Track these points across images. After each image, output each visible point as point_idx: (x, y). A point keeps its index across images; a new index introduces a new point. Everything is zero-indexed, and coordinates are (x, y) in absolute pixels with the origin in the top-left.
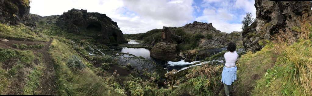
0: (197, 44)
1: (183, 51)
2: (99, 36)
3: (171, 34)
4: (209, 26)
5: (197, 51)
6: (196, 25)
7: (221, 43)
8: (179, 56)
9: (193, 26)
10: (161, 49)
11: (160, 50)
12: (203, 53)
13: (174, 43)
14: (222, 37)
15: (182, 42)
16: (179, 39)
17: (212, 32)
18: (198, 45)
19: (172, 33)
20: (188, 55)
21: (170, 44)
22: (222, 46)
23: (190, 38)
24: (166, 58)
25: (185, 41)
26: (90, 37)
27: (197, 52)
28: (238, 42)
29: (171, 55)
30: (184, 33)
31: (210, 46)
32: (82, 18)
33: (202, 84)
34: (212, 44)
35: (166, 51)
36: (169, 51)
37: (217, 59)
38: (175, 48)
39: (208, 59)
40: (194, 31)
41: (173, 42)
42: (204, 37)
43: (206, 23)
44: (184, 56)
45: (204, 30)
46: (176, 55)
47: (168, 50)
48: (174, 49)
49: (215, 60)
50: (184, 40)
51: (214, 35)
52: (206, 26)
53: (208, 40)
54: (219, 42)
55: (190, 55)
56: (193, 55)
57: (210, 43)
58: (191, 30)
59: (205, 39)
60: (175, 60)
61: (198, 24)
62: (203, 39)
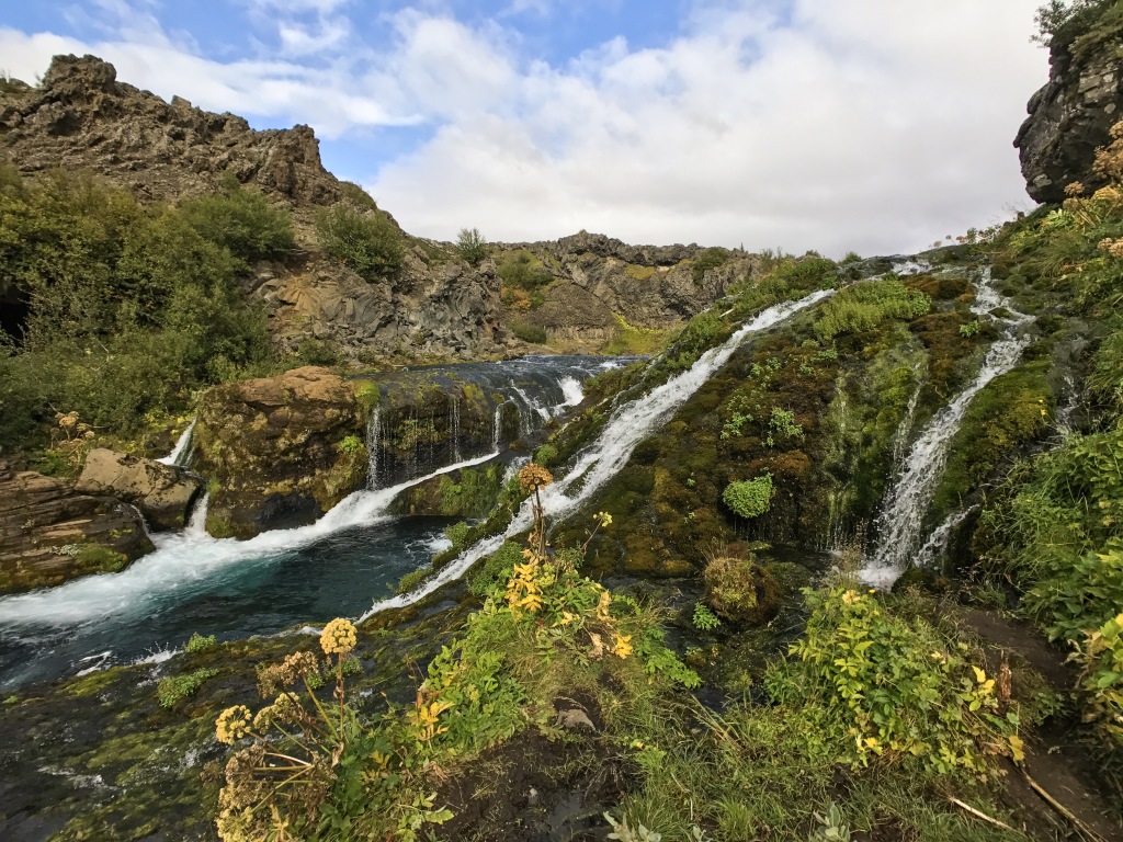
9: (57, 110)
20: (282, 424)
27: (364, 388)
34: (414, 330)
54: (464, 310)
55: (304, 423)
56: (344, 413)
57: (394, 320)
58: (42, 168)
59: (324, 279)
60: (48, 556)
61: (133, 109)
62: (303, 275)
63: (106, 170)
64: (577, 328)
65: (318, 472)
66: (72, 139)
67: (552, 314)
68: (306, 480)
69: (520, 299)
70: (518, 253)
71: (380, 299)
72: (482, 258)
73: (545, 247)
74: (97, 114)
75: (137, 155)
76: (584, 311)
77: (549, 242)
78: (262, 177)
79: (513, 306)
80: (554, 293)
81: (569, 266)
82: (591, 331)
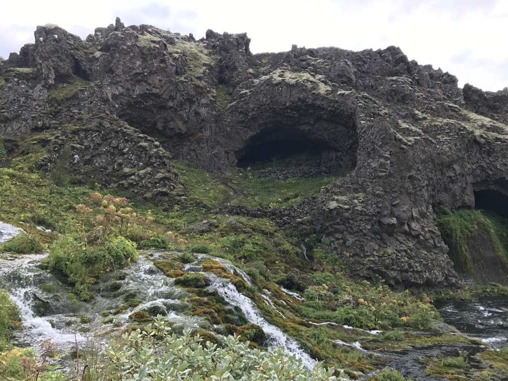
2: (333, 205)
26: (255, 222)
32: (202, 84)
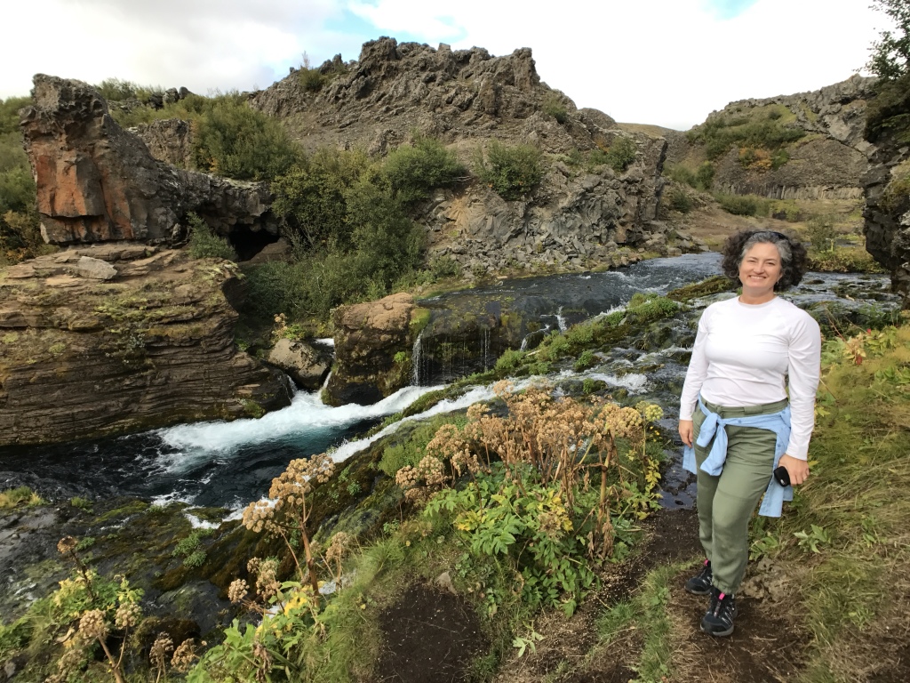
0: (413, 247)
1: (302, 318)
3: (151, 164)
4: (511, 82)
5: (422, 304)
6: (392, 73)
7: (611, 227)
8: (270, 365)
9: (361, 82)
10: (61, 326)
11: (56, 343)
12: (469, 317)
13: (202, 255)
14: (624, 169)
15: (274, 239)
16: (243, 214)
17: (533, 135)
18: (422, 253)
19: (162, 156)
20: (353, 342)
21: (156, 268)
22: (625, 255)
23: (347, 193)
24: (146, 408)
25: (309, 229)
27: (419, 316)
28: (780, 206)
29: (188, 373)
30: (283, 150)
31: (521, 255)
33: (517, 522)
34: (539, 240)
35: (133, 343)
36: (160, 338)
37: (593, 362)
38: (219, 297)
39: (517, 364)
40: (379, 130)
41: (181, 240)
42: (472, 182)
43: (485, 55)
44: (318, 361)
45: (468, 116)
46: (242, 359)
47: (154, 331)
48: (215, 311)
49: (580, 370)
50: (291, 220)
51: (557, 159)
52: (479, 82)
53: (503, 208)
54: (594, 217)
55: (367, 343)
56: (395, 337)
57: (523, 232)
58: (350, 124)
59: (475, 201)
60: (236, 403)
61: (405, 67)
62: (463, 198)
63: (381, 118)
64: (825, 188)
65: (380, 373)
66: (367, 100)
67: (796, 172)
68: (372, 377)
69: (759, 159)
70: (770, 108)
71: (513, 215)
72: (631, 162)
73: (804, 99)
74: (384, 77)
75: (401, 103)
76: (836, 167)
77: (809, 93)
78: (475, 105)
79: (751, 166)
80: (802, 150)
81: (827, 119)
82: (844, 190)
